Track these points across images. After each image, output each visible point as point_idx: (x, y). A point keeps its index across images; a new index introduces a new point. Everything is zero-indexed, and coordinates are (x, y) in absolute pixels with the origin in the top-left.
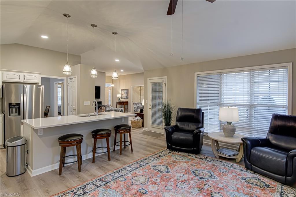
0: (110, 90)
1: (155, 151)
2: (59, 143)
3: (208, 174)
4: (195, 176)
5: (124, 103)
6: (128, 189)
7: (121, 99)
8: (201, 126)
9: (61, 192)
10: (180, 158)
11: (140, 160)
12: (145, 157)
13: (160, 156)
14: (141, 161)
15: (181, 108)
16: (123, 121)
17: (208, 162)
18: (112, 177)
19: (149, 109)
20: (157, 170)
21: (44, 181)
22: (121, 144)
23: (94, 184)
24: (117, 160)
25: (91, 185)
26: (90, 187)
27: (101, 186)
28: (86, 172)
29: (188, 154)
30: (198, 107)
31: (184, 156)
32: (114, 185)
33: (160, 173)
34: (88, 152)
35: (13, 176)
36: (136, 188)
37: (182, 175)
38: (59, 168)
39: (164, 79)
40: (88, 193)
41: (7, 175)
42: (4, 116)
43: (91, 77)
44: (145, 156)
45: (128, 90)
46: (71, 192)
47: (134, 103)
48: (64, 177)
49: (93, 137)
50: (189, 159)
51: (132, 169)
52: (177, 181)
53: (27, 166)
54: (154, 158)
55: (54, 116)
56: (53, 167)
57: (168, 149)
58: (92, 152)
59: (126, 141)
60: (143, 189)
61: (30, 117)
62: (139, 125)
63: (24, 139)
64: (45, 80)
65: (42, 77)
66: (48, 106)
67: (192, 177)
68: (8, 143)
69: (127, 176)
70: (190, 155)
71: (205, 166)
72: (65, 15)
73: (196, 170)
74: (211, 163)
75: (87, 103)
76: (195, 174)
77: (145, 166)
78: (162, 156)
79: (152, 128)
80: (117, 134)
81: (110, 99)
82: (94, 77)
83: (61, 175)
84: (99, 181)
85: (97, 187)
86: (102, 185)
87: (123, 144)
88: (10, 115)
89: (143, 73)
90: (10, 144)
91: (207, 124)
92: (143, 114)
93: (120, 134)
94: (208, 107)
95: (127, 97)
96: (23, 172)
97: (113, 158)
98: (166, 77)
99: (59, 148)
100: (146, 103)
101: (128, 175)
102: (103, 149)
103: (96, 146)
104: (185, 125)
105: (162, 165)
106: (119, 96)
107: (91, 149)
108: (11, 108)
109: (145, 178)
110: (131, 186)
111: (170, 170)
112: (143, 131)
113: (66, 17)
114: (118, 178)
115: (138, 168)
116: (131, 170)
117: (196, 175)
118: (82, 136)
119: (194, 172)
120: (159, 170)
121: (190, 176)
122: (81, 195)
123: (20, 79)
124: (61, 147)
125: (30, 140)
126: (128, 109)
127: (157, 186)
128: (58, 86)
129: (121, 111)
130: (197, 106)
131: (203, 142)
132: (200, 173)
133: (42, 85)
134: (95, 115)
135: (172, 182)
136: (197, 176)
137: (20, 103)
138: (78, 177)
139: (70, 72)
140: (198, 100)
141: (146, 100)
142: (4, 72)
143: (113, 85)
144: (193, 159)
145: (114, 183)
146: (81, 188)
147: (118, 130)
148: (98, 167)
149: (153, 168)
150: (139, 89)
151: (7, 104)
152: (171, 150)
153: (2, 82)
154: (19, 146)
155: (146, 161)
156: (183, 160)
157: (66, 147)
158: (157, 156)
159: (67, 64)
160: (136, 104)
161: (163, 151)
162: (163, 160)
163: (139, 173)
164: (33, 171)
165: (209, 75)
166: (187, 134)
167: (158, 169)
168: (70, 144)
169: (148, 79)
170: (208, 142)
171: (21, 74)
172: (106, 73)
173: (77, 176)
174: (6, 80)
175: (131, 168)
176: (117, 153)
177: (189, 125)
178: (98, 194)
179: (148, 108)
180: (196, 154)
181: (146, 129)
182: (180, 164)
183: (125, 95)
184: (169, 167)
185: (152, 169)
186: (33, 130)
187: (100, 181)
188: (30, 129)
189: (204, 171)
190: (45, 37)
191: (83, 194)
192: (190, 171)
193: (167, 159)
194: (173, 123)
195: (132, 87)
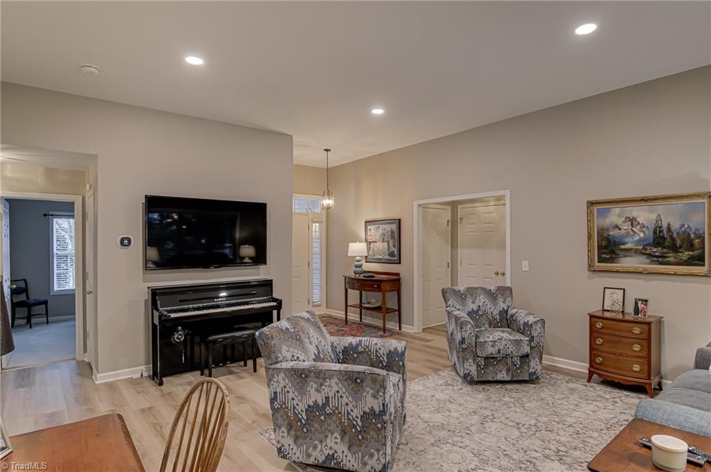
0: (316, 226)
5: (383, 286)
7: (363, 262)
45: (400, 220)
47: (444, 291)
95: (391, 254)
106: (357, 249)
126: (399, 310)
143: (328, 202)
150: (447, 215)
160: (462, 297)
172: (294, 135)
183: (381, 247)
195: (420, 205)
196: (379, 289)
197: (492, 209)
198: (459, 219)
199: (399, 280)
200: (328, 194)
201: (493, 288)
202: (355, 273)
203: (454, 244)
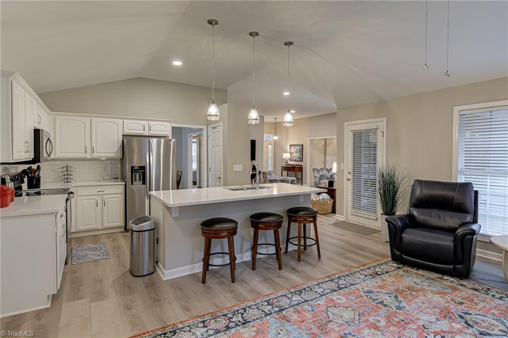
0: (270, 146)
1: (365, 261)
2: (203, 232)
3: (498, 326)
4: (466, 325)
6: (322, 329)
7: (289, 161)
8: (472, 221)
9: (208, 312)
10: (424, 282)
11: (337, 276)
12: (346, 271)
13: (378, 273)
14: (339, 278)
15: (421, 179)
16: (301, 200)
17: (495, 299)
18: (288, 301)
19: (347, 180)
20: (375, 300)
21: (181, 290)
22: (299, 241)
23: (259, 308)
24: (293, 269)
25: (253, 309)
26: (253, 312)
27: (271, 313)
28: (243, 284)
29: (440, 276)
30: (461, 180)
31: (433, 279)
32: (295, 317)
33: (383, 308)
34: (244, 249)
35: (138, 275)
36: (337, 329)
37: (433, 319)
38: (202, 270)
39: (381, 124)
40: (252, 323)
41: (131, 274)
42: (126, 185)
43: (249, 123)
44: (346, 269)
45: (303, 145)
46: (224, 315)
47: (313, 169)
48: (209, 288)
49: (253, 226)
50: (444, 286)
51: (324, 290)
52: (425, 330)
53: (157, 262)
54: (366, 276)
55: (187, 188)
56: (192, 269)
57: (392, 260)
58: (250, 250)
59: (307, 236)
60: (353, 334)
61: (157, 189)
62: (327, 210)
63: (154, 220)
64: (176, 131)
65: (172, 127)
66: (180, 172)
67: (459, 326)
68: (133, 225)
69: (316, 303)
70: (446, 278)
71: (488, 306)
72: (210, 22)
73: (466, 313)
74: (501, 302)
75: (238, 168)
76: (466, 322)
77: (349, 288)
78: (382, 274)
79: (352, 216)
80: (292, 223)
81: (270, 161)
82: (253, 123)
83: (206, 284)
84: (267, 303)
85: (266, 316)
86: (273, 312)
87: (302, 243)
88: (132, 184)
89: (336, 113)
90: (135, 227)
91: (486, 216)
92: (335, 190)
93: (297, 224)
94: (487, 179)
95: (300, 158)
96: (152, 271)
97: (286, 265)
98: (385, 119)
99: (202, 240)
100: (342, 168)
101: (318, 302)
102: (267, 248)
103: (257, 242)
104: (431, 216)
105: (384, 292)
106: (287, 156)
107: (248, 245)
108: (134, 173)
109: (353, 312)
110: (326, 324)
111: (403, 304)
112: (335, 220)
113: (212, 26)
114: (300, 304)
115: (335, 291)
116: (322, 293)
117: (469, 325)
118: (237, 223)
119: (461, 317)
120: (380, 301)
121: (454, 324)
122: (240, 324)
123: (144, 130)
124: (204, 238)
125: (162, 223)
126: (302, 179)
127: (380, 333)
128: (193, 140)
129: (292, 182)
130: (459, 176)
131: (477, 254)
132: (478, 321)
133: (173, 138)
134: (255, 188)
135: (413, 331)
136: (472, 326)
137: (144, 167)
138: (232, 292)
139: (217, 116)
140: (461, 165)
141: (342, 164)
142: (125, 120)
143: (276, 138)
144: (455, 289)
145: (294, 312)
146: (238, 311)
147: (293, 217)
148: (263, 279)
149: (367, 296)
151: (129, 167)
152: (401, 264)
153: (123, 135)
154: (147, 232)
155: (349, 279)
156: (430, 288)
157: (212, 239)
158: (371, 271)
159: (213, 103)
160: (318, 171)
161: (382, 264)
162: (385, 283)
163: (339, 301)
164: (166, 272)
165: (491, 109)
166: (439, 235)
167: (378, 299)
168: (217, 235)
169: (346, 123)
170: (487, 254)
171: (146, 123)
172: (265, 117)
173: (229, 289)
174: (127, 132)
175: (322, 290)
176: (293, 258)
177: (442, 215)
178: (268, 328)
179: (345, 179)
180: (461, 279)
181: (341, 218)
182: (425, 296)
183: (296, 155)
184: (400, 298)
185: (365, 297)
186: (165, 208)
187: (269, 304)
188: (162, 206)
189: (486, 318)
190: (177, 63)
191: (243, 324)
192: (452, 313)
193: (394, 280)
194: (402, 208)
195: (310, 140)
196: (294, 170)
198: (327, 144)
199: (302, 167)
200: (275, 134)
201: (319, 169)
202: (286, 165)
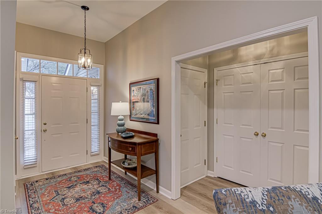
5: (138, 149)
95: (152, 114)
150: (204, 77)
197: (250, 69)
198: (215, 81)
199: (157, 140)
202: (118, 132)
203: (210, 104)
